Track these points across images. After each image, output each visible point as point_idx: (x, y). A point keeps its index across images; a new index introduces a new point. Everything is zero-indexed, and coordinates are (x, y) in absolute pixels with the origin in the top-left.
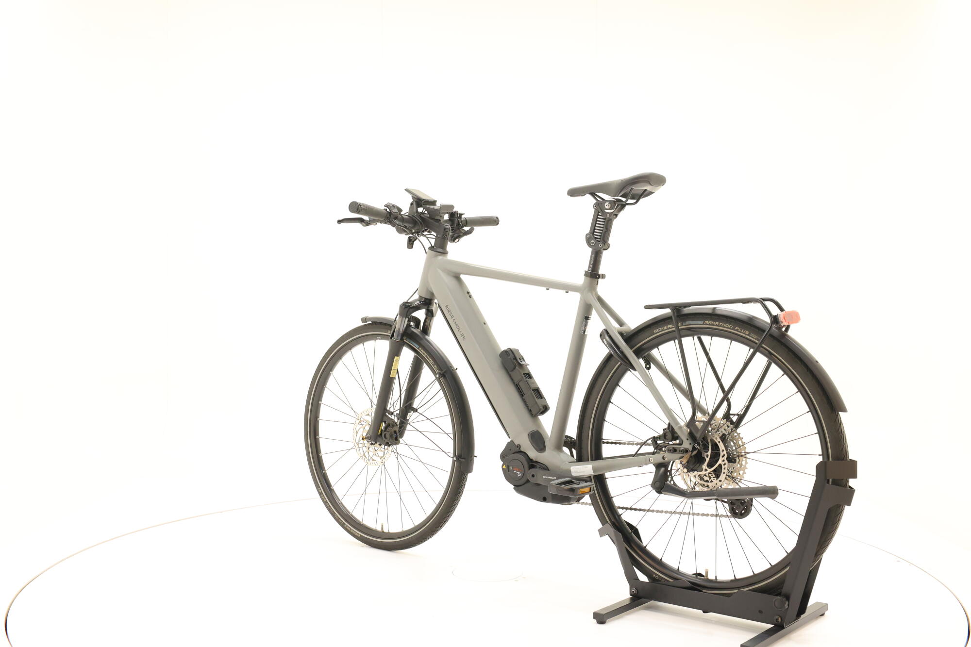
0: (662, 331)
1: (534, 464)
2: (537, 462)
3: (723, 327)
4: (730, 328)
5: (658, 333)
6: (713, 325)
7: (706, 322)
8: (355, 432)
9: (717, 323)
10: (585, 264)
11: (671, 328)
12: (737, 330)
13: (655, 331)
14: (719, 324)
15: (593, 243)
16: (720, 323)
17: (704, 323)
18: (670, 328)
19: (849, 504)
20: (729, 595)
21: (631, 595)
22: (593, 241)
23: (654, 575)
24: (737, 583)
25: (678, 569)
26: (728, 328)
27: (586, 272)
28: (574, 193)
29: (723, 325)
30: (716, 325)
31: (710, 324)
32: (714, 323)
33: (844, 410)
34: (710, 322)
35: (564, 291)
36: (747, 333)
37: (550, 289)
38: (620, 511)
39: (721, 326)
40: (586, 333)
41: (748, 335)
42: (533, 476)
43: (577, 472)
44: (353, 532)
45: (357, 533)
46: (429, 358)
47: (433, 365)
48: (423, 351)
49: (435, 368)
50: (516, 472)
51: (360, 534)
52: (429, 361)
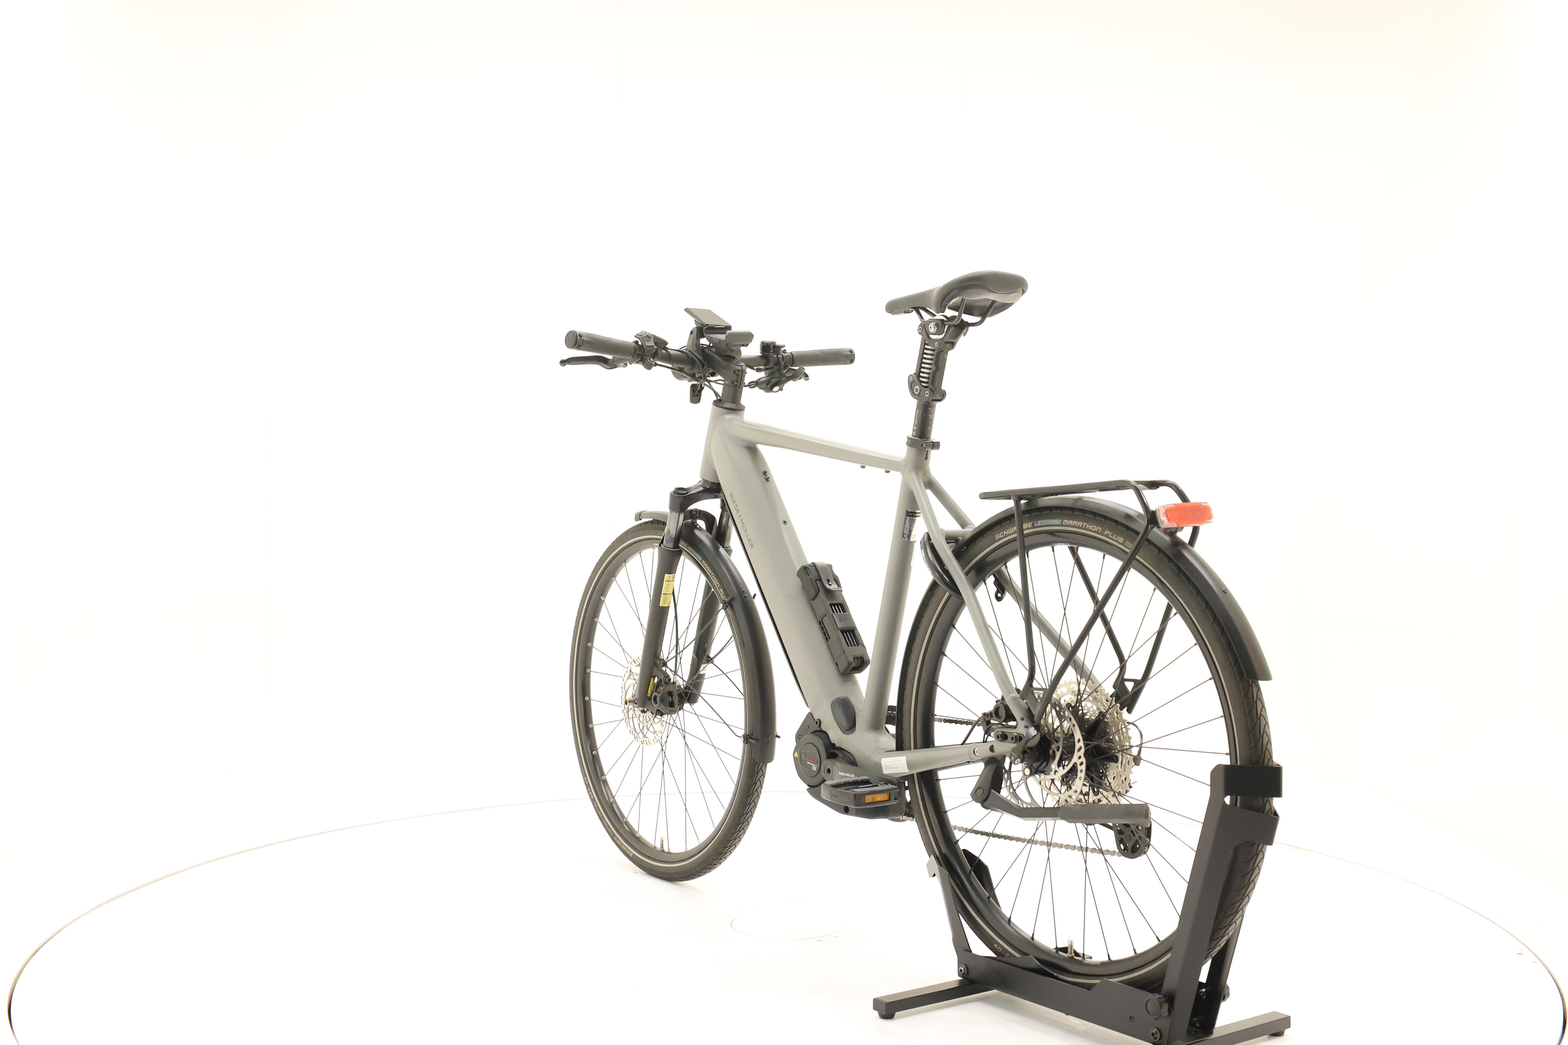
0: (1007, 536)
1: (836, 751)
2: (841, 749)
3: (1088, 530)
4: (1097, 533)
5: (1001, 539)
6: (1074, 526)
7: (1065, 522)
8: (624, 692)
9: (1080, 524)
10: (908, 427)
11: (1016, 533)
12: (1107, 536)
13: (997, 536)
14: (1083, 525)
15: (917, 390)
16: (1085, 524)
17: (1062, 522)
18: (1013, 534)
19: (1270, 843)
20: (1089, 987)
21: (959, 975)
22: (917, 387)
23: (996, 945)
24: (1110, 968)
25: (1033, 938)
26: (1094, 532)
27: (909, 438)
28: (894, 307)
29: (1088, 526)
30: (1079, 527)
31: (1070, 526)
32: (1075, 523)
33: (1267, 677)
34: (1072, 522)
35: (884, 471)
36: (1121, 540)
37: (867, 467)
38: (957, 834)
39: (1085, 529)
40: (911, 540)
41: (1123, 544)
42: (829, 771)
43: (888, 767)
44: (625, 849)
45: (629, 851)
46: (713, 577)
47: (718, 589)
48: (706, 566)
49: (720, 593)
50: (809, 763)
51: (633, 852)
52: (713, 581)
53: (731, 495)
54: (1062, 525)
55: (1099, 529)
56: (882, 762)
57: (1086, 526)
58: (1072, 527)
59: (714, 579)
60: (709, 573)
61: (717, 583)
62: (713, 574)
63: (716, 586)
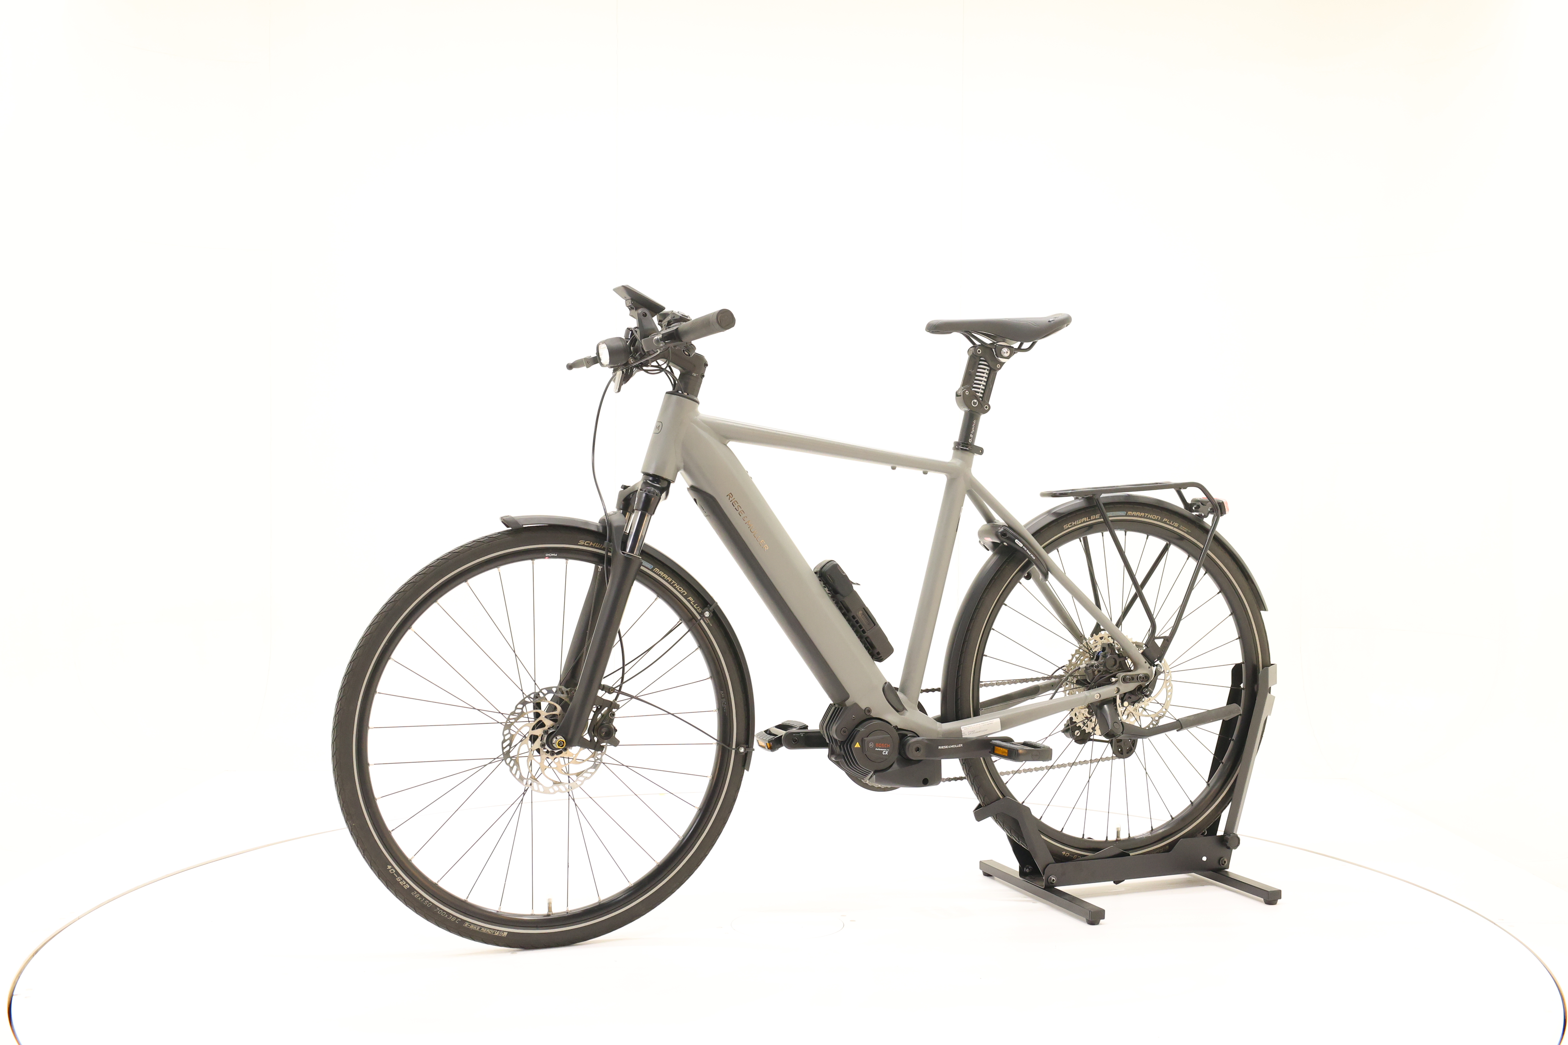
0: (1075, 525)
3: (1149, 518)
4: (1157, 520)
5: (1068, 528)
6: (1137, 516)
7: (1129, 513)
9: (1143, 514)
11: (1087, 522)
12: (1165, 523)
13: (1065, 527)
14: (1145, 515)
15: (975, 403)
16: (1146, 514)
17: (1127, 514)
18: (1084, 522)
23: (1064, 853)
25: (1083, 836)
26: (1154, 520)
27: (954, 443)
29: (1149, 516)
30: (1142, 517)
31: (1133, 516)
32: (1138, 513)
33: (1266, 609)
34: (1134, 513)
36: (1176, 525)
37: (898, 468)
39: (1147, 518)
41: (1177, 528)
42: (918, 749)
43: (973, 732)
44: (488, 931)
45: (498, 930)
46: (676, 585)
47: (686, 597)
48: (662, 573)
49: (689, 601)
50: (879, 749)
51: (506, 930)
52: (676, 589)
53: (730, 495)
54: (1126, 516)
55: (1158, 518)
56: (962, 730)
57: (1147, 516)
58: (1135, 516)
59: (677, 587)
60: (667, 581)
61: (682, 591)
62: (674, 582)
63: (682, 594)
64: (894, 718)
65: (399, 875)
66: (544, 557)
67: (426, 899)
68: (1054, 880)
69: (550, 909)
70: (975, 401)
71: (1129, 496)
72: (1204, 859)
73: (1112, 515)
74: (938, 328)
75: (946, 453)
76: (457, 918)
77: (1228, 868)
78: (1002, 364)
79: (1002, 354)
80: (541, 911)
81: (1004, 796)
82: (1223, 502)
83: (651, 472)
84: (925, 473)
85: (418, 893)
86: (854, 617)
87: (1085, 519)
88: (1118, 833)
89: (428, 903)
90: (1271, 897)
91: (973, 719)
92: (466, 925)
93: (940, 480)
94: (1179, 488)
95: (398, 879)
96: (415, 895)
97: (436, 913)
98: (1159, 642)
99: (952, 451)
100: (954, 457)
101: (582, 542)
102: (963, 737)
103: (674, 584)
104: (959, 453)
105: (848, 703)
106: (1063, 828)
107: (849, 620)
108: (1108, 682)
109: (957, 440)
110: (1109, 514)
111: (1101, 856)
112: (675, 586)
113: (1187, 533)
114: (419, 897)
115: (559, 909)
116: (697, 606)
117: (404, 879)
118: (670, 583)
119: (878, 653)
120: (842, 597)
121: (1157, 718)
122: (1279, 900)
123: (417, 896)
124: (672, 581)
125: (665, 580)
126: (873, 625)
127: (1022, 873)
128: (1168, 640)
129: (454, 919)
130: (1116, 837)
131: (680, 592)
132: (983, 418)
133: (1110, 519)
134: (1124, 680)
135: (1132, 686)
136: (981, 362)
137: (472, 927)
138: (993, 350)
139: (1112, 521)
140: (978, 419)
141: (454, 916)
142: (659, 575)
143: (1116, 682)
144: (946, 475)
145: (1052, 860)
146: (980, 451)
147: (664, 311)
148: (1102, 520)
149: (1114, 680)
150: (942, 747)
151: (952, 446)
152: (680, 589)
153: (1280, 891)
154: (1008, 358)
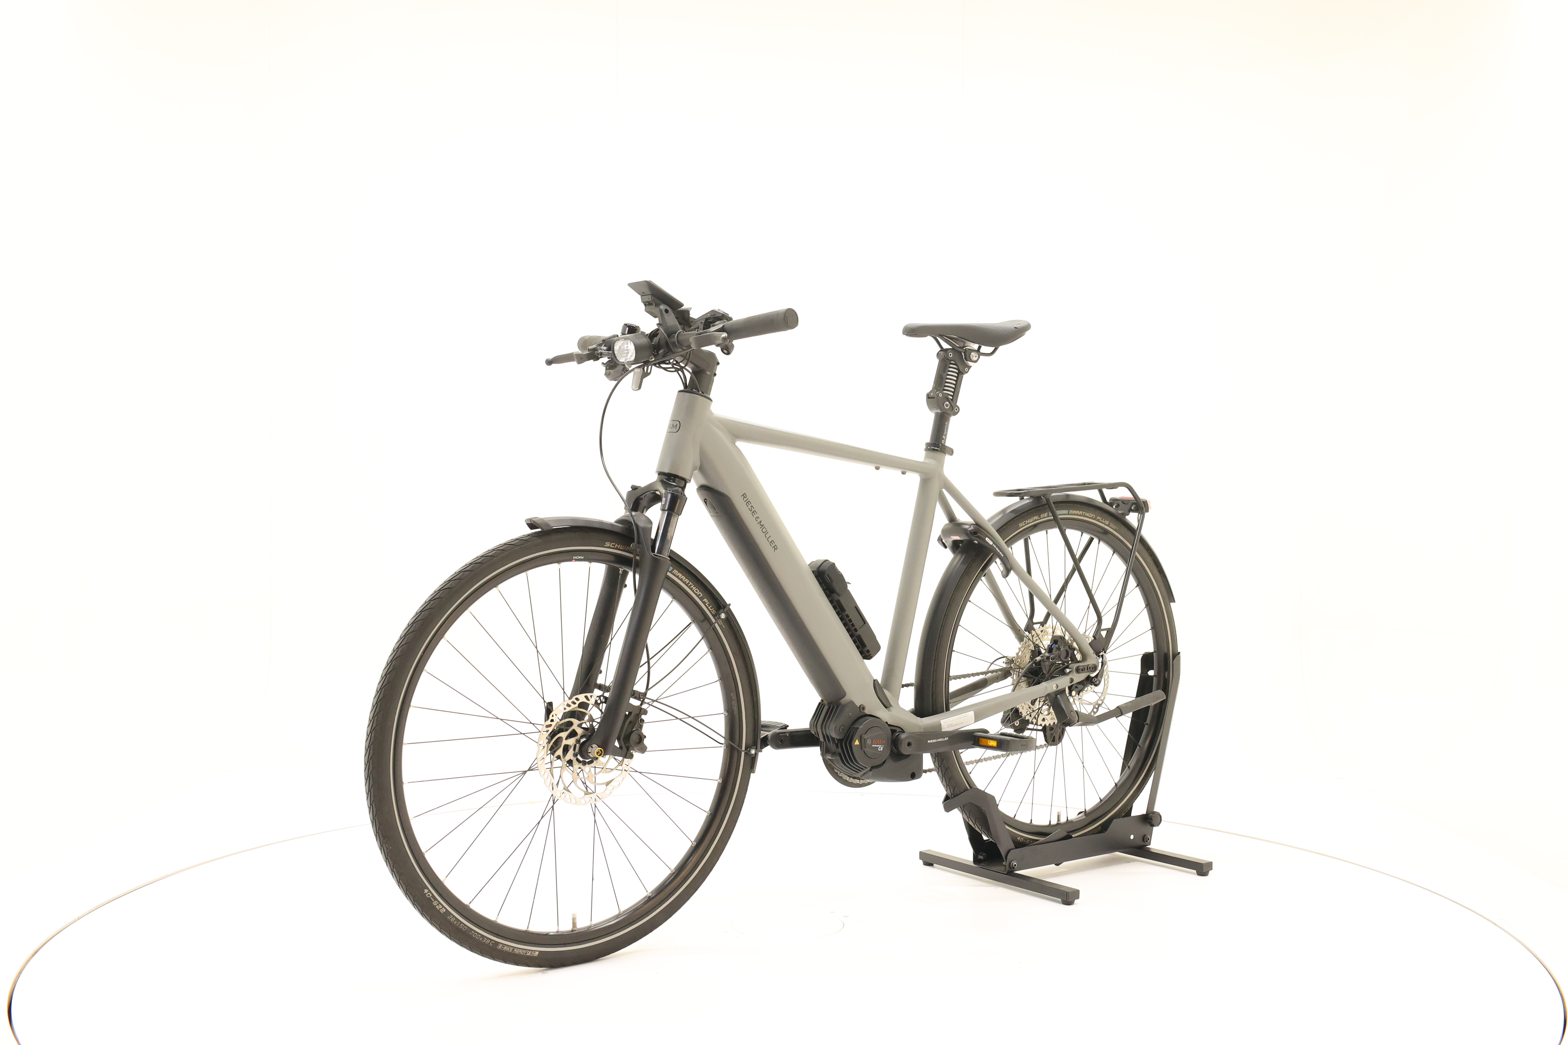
0: (1028, 524)
5: (1023, 526)
6: (1077, 515)
7: (1071, 511)
9: (1081, 513)
11: (1038, 520)
12: (1098, 520)
13: (1020, 525)
15: (947, 405)
16: (1084, 513)
17: (1069, 512)
18: (1035, 520)
23: (1019, 838)
31: (1074, 515)
32: (1078, 512)
34: (1075, 512)
35: (899, 472)
36: (1107, 523)
39: (1084, 516)
41: (1108, 525)
42: (909, 744)
43: (951, 725)
44: (521, 951)
45: (530, 950)
46: (692, 586)
47: (701, 599)
48: (680, 575)
49: (704, 603)
50: (875, 746)
51: (536, 950)
52: (693, 591)
53: (744, 496)
54: (1068, 514)
55: (1093, 516)
56: (942, 723)
59: (694, 588)
60: (685, 583)
61: (698, 593)
62: (691, 583)
63: (698, 596)
64: (884, 715)
65: (436, 899)
66: (571, 560)
67: (461, 923)
68: (1015, 865)
69: (574, 924)
70: (947, 403)
71: (1068, 496)
72: (1132, 837)
73: (1062, 513)
74: (913, 331)
75: (919, 454)
76: (491, 940)
77: (1150, 845)
78: (969, 367)
79: (971, 357)
80: (566, 927)
81: (971, 787)
82: (1146, 501)
83: (666, 471)
84: (903, 473)
85: (454, 916)
86: (847, 616)
87: (1036, 518)
88: (1059, 817)
89: (463, 927)
90: (1202, 869)
91: (945, 714)
92: (500, 946)
93: (914, 480)
94: (1100, 488)
95: (435, 903)
96: (451, 919)
97: (471, 937)
98: (1104, 633)
99: (924, 453)
100: (927, 457)
101: (608, 544)
102: (943, 730)
103: (691, 585)
104: (932, 454)
105: (843, 701)
106: (1015, 815)
107: (842, 619)
108: (1063, 673)
109: (928, 440)
110: (1058, 512)
111: (1052, 839)
112: (692, 588)
113: (1115, 530)
114: (454, 921)
115: (583, 923)
116: (711, 608)
117: (440, 903)
118: (687, 585)
119: (868, 651)
120: (837, 596)
121: (1097, 706)
122: (1210, 871)
123: (453, 920)
124: (689, 583)
125: (683, 582)
126: (863, 623)
127: (976, 860)
128: (1110, 632)
129: (488, 941)
130: (1057, 820)
131: (696, 594)
132: (953, 420)
133: (1060, 516)
134: (1078, 670)
135: (1082, 677)
136: (951, 366)
137: (505, 948)
138: (963, 354)
139: (1062, 519)
140: (948, 420)
141: (488, 938)
142: (677, 577)
143: (1070, 672)
144: (919, 475)
145: (1012, 846)
146: (951, 452)
147: (683, 308)
148: (1052, 518)
149: (1068, 670)
150: (931, 741)
151: (924, 447)
152: (697, 591)
153: (1212, 863)
154: (975, 362)
